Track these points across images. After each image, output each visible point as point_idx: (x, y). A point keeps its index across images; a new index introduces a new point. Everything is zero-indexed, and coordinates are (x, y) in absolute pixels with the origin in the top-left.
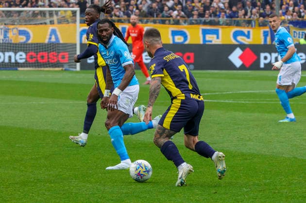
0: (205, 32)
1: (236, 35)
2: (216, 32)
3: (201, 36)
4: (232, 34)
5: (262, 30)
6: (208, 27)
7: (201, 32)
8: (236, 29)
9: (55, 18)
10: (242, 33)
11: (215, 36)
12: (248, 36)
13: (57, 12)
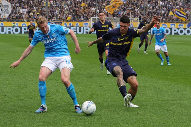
0: (171, 25)
1: (179, 25)
2: (174, 25)
3: (170, 26)
4: (178, 25)
5: (186, 24)
6: (172, 23)
7: (170, 24)
8: (179, 24)
9: (132, 21)
10: (181, 25)
11: (174, 26)
12: (183, 26)
13: (133, 19)
